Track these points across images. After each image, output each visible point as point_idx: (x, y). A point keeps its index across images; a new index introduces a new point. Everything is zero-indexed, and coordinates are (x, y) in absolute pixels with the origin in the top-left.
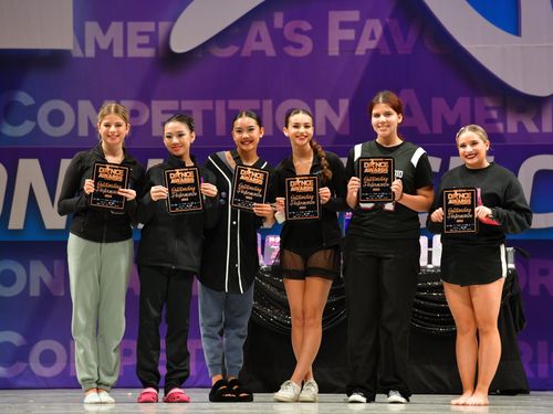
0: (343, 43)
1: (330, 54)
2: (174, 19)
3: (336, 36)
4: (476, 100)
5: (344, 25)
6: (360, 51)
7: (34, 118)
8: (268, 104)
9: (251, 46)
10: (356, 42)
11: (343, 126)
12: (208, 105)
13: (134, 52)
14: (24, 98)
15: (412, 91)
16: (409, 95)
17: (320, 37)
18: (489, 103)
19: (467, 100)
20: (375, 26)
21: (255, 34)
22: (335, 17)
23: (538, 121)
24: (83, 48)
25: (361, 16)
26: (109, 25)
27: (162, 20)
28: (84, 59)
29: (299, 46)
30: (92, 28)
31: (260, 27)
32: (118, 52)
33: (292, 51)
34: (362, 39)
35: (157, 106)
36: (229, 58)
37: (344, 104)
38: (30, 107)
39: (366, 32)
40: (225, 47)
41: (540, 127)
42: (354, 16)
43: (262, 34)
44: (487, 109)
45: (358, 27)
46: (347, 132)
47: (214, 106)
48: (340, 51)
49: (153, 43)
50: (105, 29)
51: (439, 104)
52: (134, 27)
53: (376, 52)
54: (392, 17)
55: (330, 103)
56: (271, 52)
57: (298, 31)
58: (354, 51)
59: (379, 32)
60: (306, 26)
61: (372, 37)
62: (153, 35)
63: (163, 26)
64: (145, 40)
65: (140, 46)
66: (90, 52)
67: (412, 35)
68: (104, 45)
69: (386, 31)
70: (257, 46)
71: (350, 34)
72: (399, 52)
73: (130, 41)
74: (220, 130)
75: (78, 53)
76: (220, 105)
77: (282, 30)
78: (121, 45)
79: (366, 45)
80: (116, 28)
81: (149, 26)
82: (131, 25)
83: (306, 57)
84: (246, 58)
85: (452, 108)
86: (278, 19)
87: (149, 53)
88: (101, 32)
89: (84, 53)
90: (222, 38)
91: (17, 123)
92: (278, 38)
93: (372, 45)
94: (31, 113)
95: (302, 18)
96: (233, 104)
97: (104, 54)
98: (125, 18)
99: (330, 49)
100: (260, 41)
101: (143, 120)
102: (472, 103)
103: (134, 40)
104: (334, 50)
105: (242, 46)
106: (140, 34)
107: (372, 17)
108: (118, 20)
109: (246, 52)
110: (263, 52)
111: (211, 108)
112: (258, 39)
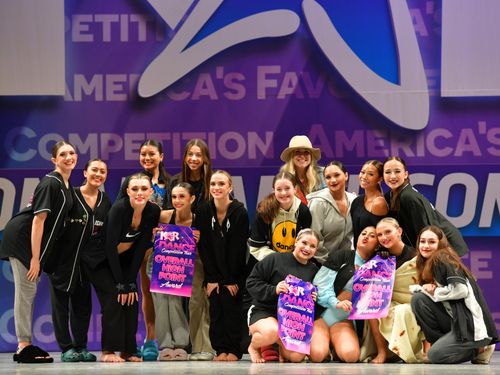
0: (268, 90)
1: (259, 98)
2: (141, 72)
3: (263, 85)
4: (368, 132)
5: (269, 76)
6: (282, 95)
7: (36, 147)
8: (212, 135)
9: (199, 91)
10: (278, 89)
11: (268, 152)
12: (167, 136)
13: (111, 97)
14: (29, 133)
15: (320, 126)
16: (318, 128)
17: (251, 84)
18: (378, 134)
19: (362, 132)
20: (292, 77)
21: (202, 85)
22: (262, 71)
23: (414, 148)
24: (72, 94)
25: (282, 70)
26: (92, 77)
27: (132, 73)
28: (74, 103)
29: (235, 92)
30: (79, 79)
31: (206, 78)
32: (99, 97)
33: (230, 96)
34: (282, 87)
35: (129, 137)
36: (183, 101)
37: (270, 135)
38: (33, 139)
39: (286, 81)
40: (180, 92)
41: (415, 152)
42: (276, 69)
43: (207, 84)
44: (376, 139)
45: (280, 78)
46: (272, 157)
47: (172, 137)
48: (267, 96)
49: (125, 90)
50: (89, 80)
51: (340, 135)
52: (111, 78)
53: (293, 95)
54: (304, 70)
55: (259, 135)
56: (214, 96)
57: (235, 81)
58: (276, 96)
59: (295, 82)
60: (241, 77)
61: (290, 85)
62: (125, 85)
63: (133, 77)
64: (120, 88)
65: (116, 92)
66: (78, 97)
67: (320, 84)
68: (88, 92)
69: (300, 80)
70: (204, 92)
71: (273, 83)
72: (311, 96)
73: (108, 88)
74: (176, 155)
75: (69, 98)
76: (176, 136)
77: (222, 80)
78: (101, 92)
79: (285, 92)
80: (97, 79)
81: (122, 78)
82: (108, 77)
83: (241, 100)
84: (196, 101)
85: (350, 139)
86: (220, 72)
87: (122, 97)
88: (86, 83)
89: (73, 97)
90: (177, 86)
91: (23, 151)
92: (220, 87)
93: (290, 91)
94: (34, 144)
95: (238, 71)
96: (185, 136)
97: (88, 99)
98: (104, 72)
99: (259, 94)
100: (206, 89)
101: (118, 148)
102: (365, 134)
103: (111, 88)
104: (261, 95)
105: (192, 93)
106: (116, 83)
107: (290, 70)
108: (99, 73)
109: (195, 97)
110: (208, 97)
111: (169, 138)
112: (205, 87)
